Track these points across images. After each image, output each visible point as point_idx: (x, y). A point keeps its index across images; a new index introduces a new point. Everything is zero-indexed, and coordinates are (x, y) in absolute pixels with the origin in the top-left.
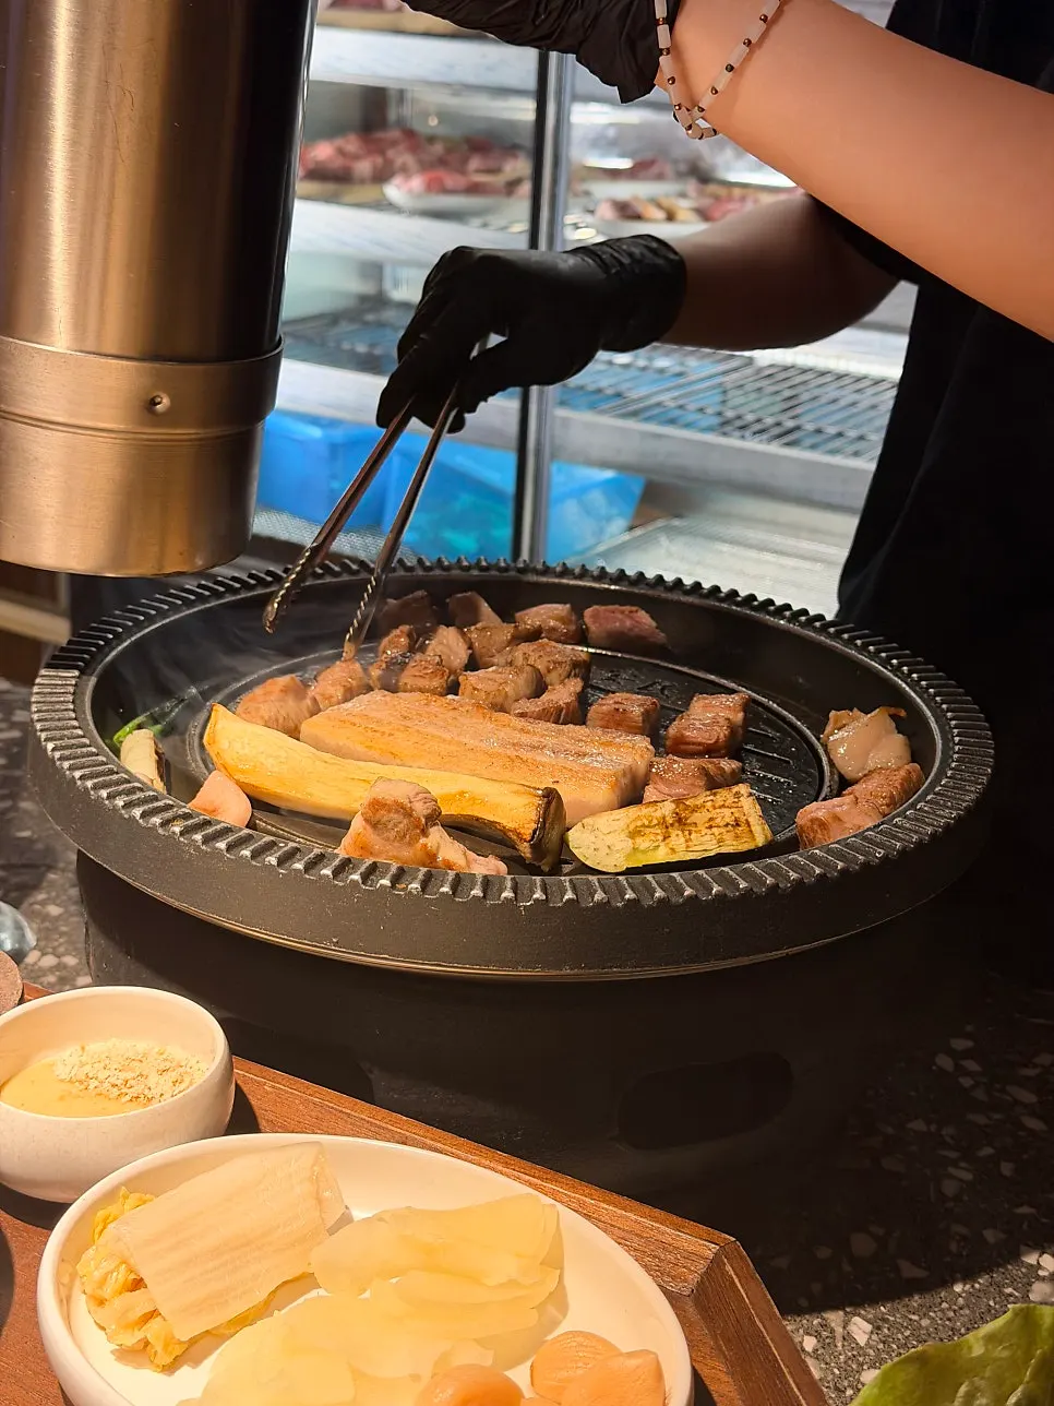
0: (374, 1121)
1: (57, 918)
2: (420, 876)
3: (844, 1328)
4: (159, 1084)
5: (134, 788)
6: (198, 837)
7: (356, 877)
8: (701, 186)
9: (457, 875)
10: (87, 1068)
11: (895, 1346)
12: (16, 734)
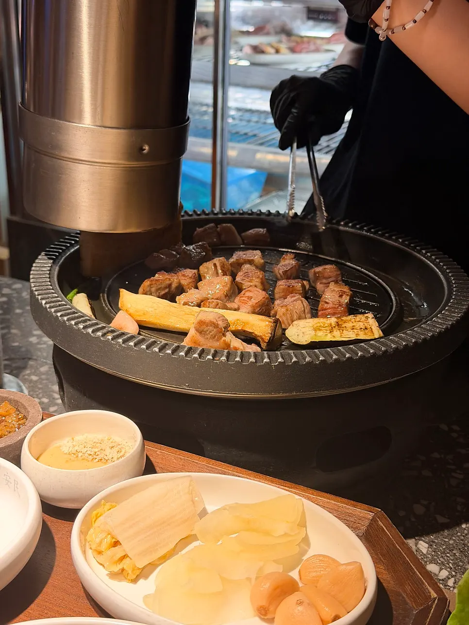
0: (209, 465)
1: (36, 381)
2: (225, 353)
3: (416, 546)
4: (110, 453)
5: (86, 319)
6: (120, 340)
7: (196, 355)
8: (289, 38)
9: (242, 352)
10: (76, 448)
11: (439, 553)
12: (4, 299)
